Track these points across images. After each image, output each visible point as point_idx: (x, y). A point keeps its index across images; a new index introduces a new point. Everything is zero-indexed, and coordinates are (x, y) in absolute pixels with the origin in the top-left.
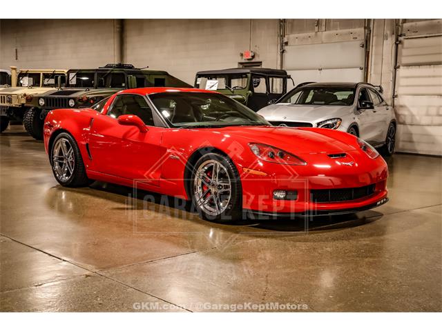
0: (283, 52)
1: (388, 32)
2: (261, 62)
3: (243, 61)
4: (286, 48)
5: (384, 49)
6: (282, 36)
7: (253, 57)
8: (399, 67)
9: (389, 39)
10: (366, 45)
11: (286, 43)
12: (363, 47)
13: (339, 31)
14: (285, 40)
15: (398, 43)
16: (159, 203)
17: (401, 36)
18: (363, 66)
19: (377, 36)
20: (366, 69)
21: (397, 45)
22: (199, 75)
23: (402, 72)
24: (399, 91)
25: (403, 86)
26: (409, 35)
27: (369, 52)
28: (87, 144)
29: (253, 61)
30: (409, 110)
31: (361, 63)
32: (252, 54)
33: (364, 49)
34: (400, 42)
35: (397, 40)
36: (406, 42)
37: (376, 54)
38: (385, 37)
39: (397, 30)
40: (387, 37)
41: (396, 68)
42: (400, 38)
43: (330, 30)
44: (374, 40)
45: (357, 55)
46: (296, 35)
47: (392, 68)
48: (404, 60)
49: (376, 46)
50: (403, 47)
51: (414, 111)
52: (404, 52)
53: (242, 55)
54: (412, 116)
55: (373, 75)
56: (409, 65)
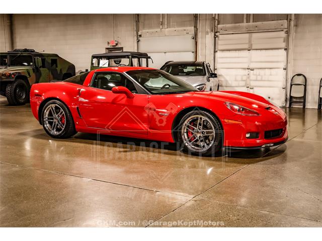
0: (138, 41)
1: (209, 30)
2: (122, 48)
3: (109, 47)
4: (140, 38)
5: (206, 40)
6: (137, 31)
7: (117, 44)
8: (217, 52)
9: (210, 34)
10: (195, 38)
11: (140, 36)
12: (193, 38)
13: (176, 29)
14: (140, 34)
15: (215, 37)
16: (149, 147)
17: (217, 32)
18: (194, 50)
19: (202, 32)
21: (215, 38)
22: (94, 57)
23: (218, 54)
24: (217, 66)
25: (220, 63)
26: (221, 32)
27: (197, 42)
28: (78, 108)
29: (117, 47)
30: (224, 78)
31: (193, 48)
32: (115, 43)
33: (194, 40)
34: (217, 36)
35: (215, 35)
36: (221, 37)
37: (201, 43)
38: (207, 33)
39: (215, 29)
40: (208, 32)
41: (215, 52)
42: (217, 34)
43: (169, 28)
44: (199, 35)
45: (190, 44)
46: (147, 31)
47: (213, 52)
48: (219, 47)
49: (202, 38)
50: (219, 40)
51: (228, 78)
52: (220, 42)
53: (109, 43)
54: (227, 81)
55: (200, 56)
56: (223, 50)
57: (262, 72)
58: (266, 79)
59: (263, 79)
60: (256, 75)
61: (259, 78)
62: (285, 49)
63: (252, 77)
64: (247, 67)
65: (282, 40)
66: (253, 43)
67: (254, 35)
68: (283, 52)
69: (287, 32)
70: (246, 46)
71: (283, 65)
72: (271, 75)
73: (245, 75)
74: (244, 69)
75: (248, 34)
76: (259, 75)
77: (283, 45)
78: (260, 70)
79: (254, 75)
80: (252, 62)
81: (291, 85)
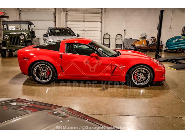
0: (20, 14)
2: (9, 17)
4: (21, 12)
5: (61, 16)
9: (63, 12)
12: (54, 14)
14: (20, 9)
19: (58, 11)
20: (55, 21)
21: (66, 15)
23: (68, 23)
26: (69, 12)
27: (56, 16)
28: (61, 66)
31: (54, 19)
32: (4, 13)
35: (66, 13)
37: (58, 17)
38: (61, 12)
39: (66, 10)
41: (66, 22)
42: (67, 13)
47: (65, 22)
48: (68, 19)
49: (58, 14)
50: (68, 15)
52: (68, 17)
55: (58, 23)
56: (70, 21)
57: (90, 32)
58: (92, 36)
59: (91, 35)
60: (88, 34)
61: (89, 35)
62: (101, 22)
63: (86, 35)
64: (83, 30)
65: (99, 17)
66: (85, 18)
67: (86, 15)
68: (100, 23)
69: (102, 14)
70: (83, 20)
71: (100, 29)
72: (94, 34)
73: (82, 34)
74: (82, 30)
75: (83, 14)
76: (89, 34)
77: (100, 20)
78: (89, 31)
79: (86, 33)
80: (85, 27)
81: (104, 39)
